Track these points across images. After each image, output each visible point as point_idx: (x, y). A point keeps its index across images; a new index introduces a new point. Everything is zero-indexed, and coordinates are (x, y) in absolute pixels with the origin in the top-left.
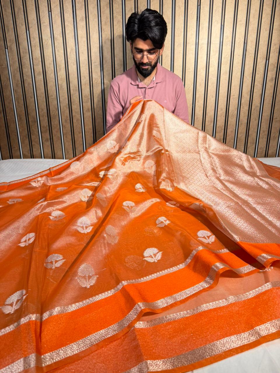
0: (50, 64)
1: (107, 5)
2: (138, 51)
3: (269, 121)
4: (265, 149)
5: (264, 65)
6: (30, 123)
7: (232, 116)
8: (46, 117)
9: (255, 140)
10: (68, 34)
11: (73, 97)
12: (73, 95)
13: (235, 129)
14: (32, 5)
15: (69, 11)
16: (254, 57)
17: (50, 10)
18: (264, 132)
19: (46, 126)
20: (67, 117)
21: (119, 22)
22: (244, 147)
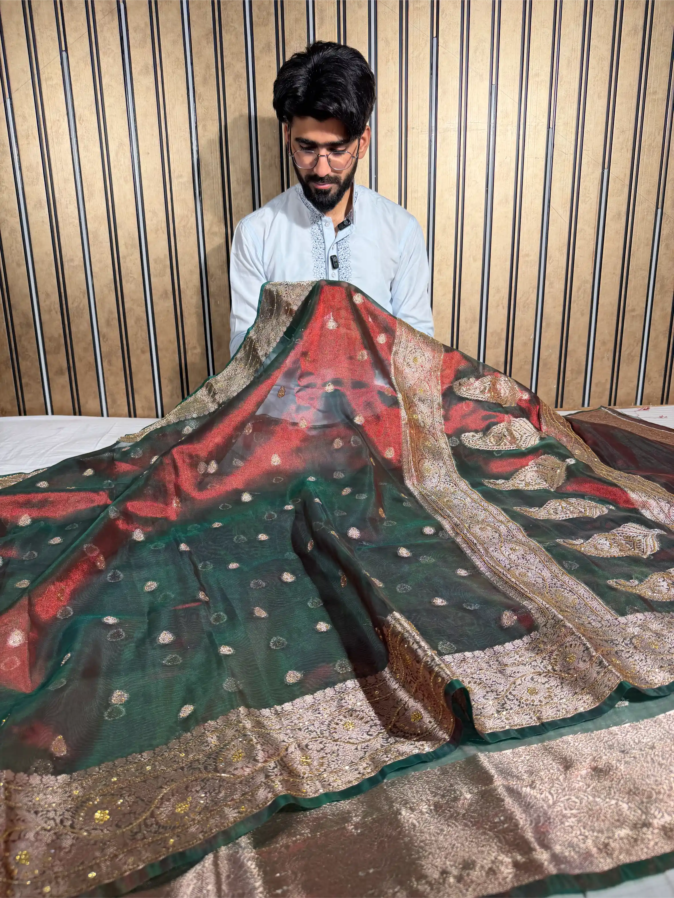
0: (66, 181)
1: (207, 35)
2: (305, 146)
3: (615, 318)
4: (608, 386)
5: (598, 182)
6: (17, 329)
7: (524, 307)
8: (56, 312)
9: (585, 363)
10: (110, 106)
11: (125, 262)
12: (125, 257)
13: (532, 337)
14: (19, 34)
15: (113, 51)
16: (572, 162)
17: (64, 49)
18: (604, 343)
19: (56, 336)
20: (111, 312)
21: (237, 77)
22: (556, 382)
